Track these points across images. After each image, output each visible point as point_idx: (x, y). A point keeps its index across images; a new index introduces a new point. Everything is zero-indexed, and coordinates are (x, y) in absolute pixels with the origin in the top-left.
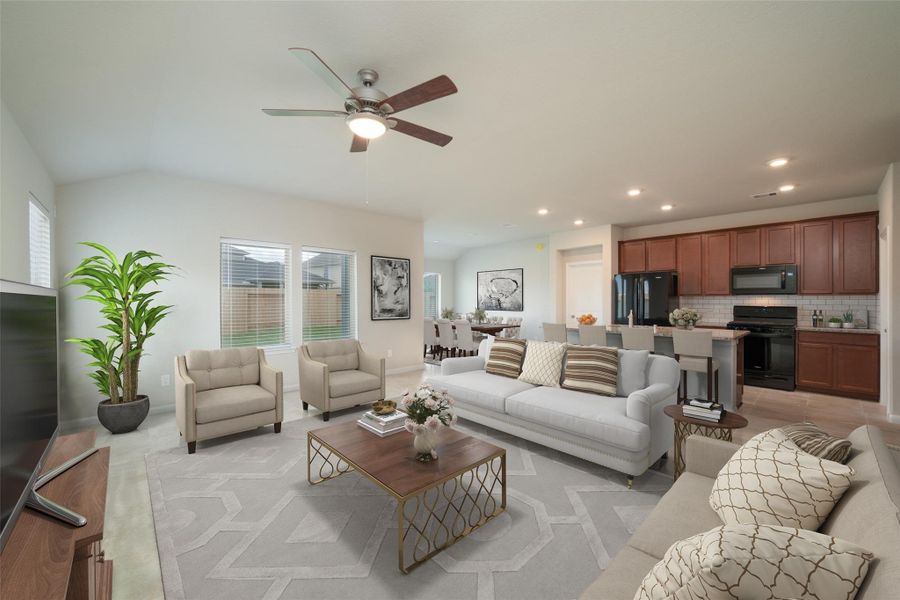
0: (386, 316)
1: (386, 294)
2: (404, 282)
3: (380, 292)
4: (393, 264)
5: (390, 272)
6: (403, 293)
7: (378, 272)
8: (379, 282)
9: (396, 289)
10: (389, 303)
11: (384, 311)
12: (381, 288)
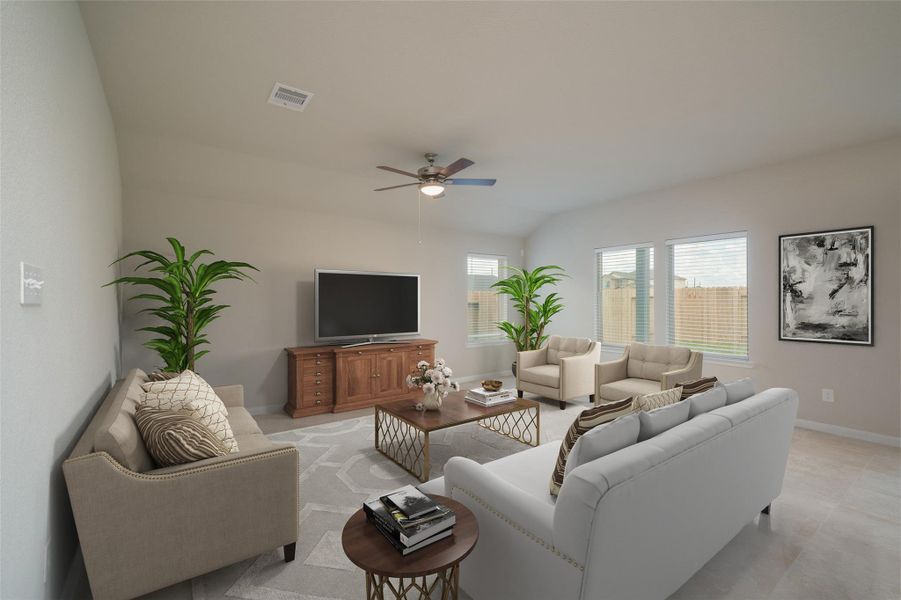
0: (809, 336)
1: (810, 297)
2: (857, 273)
3: (796, 295)
4: (828, 244)
5: (820, 257)
6: (856, 294)
7: (793, 261)
8: (795, 278)
9: (835, 287)
10: (816, 313)
11: (805, 326)
12: (799, 287)
